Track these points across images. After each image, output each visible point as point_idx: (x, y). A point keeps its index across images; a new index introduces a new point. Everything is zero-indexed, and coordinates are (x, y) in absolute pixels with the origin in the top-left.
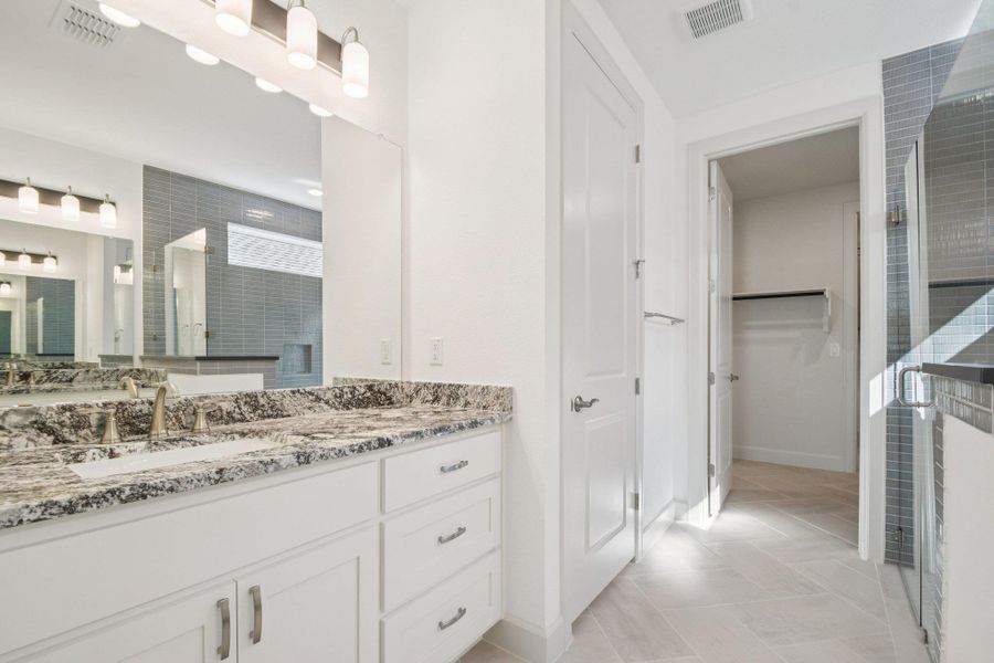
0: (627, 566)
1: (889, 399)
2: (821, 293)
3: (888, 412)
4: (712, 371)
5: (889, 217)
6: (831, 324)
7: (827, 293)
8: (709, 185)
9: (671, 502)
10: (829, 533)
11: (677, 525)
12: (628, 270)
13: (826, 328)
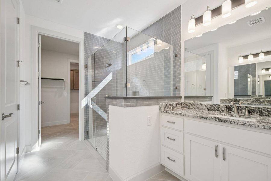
0: (16, 176)
1: (85, 104)
2: (63, 80)
3: (85, 107)
4: (39, 100)
5: (85, 66)
6: (64, 87)
7: (65, 80)
8: (38, 42)
9: (24, 147)
10: (71, 138)
11: (27, 154)
12: (16, 63)
13: (63, 89)
